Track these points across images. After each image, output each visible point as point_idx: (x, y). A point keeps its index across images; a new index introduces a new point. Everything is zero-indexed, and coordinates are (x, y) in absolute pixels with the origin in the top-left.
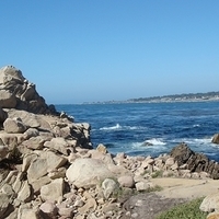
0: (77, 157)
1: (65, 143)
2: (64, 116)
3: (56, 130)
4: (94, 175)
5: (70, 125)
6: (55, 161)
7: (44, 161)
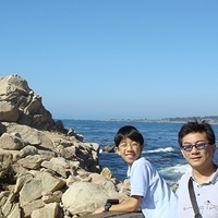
0: (76, 180)
1: (65, 164)
2: (72, 134)
3: (59, 149)
4: (91, 202)
5: (76, 144)
6: (50, 183)
7: (39, 182)
